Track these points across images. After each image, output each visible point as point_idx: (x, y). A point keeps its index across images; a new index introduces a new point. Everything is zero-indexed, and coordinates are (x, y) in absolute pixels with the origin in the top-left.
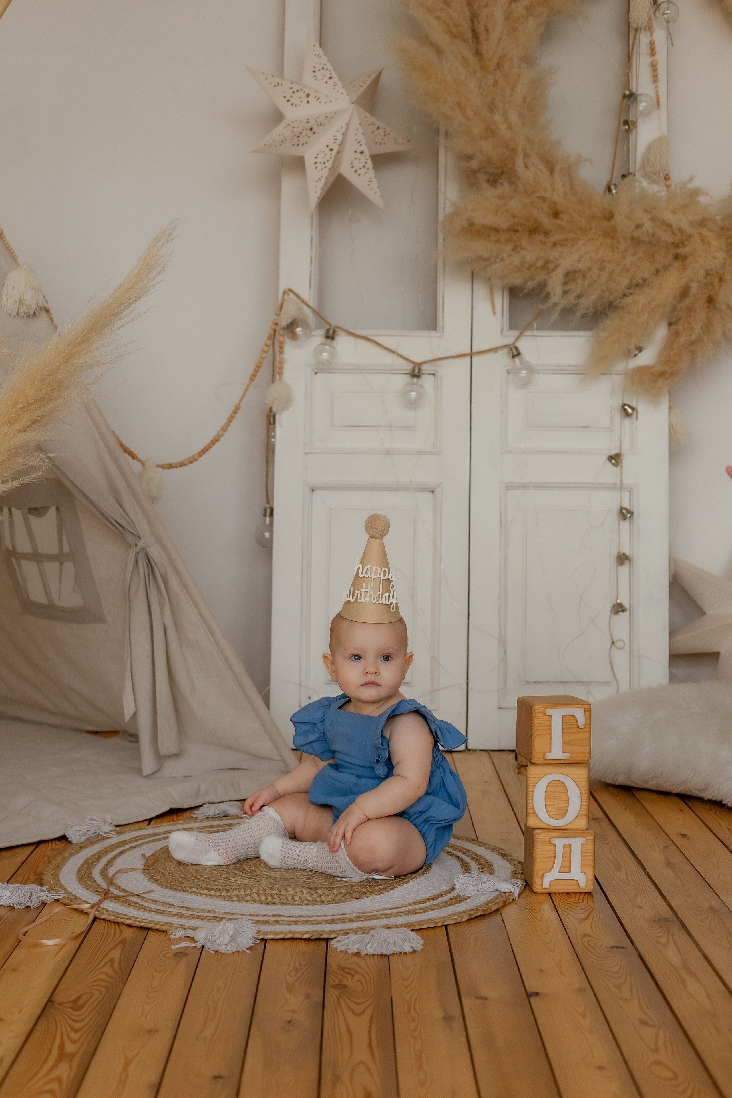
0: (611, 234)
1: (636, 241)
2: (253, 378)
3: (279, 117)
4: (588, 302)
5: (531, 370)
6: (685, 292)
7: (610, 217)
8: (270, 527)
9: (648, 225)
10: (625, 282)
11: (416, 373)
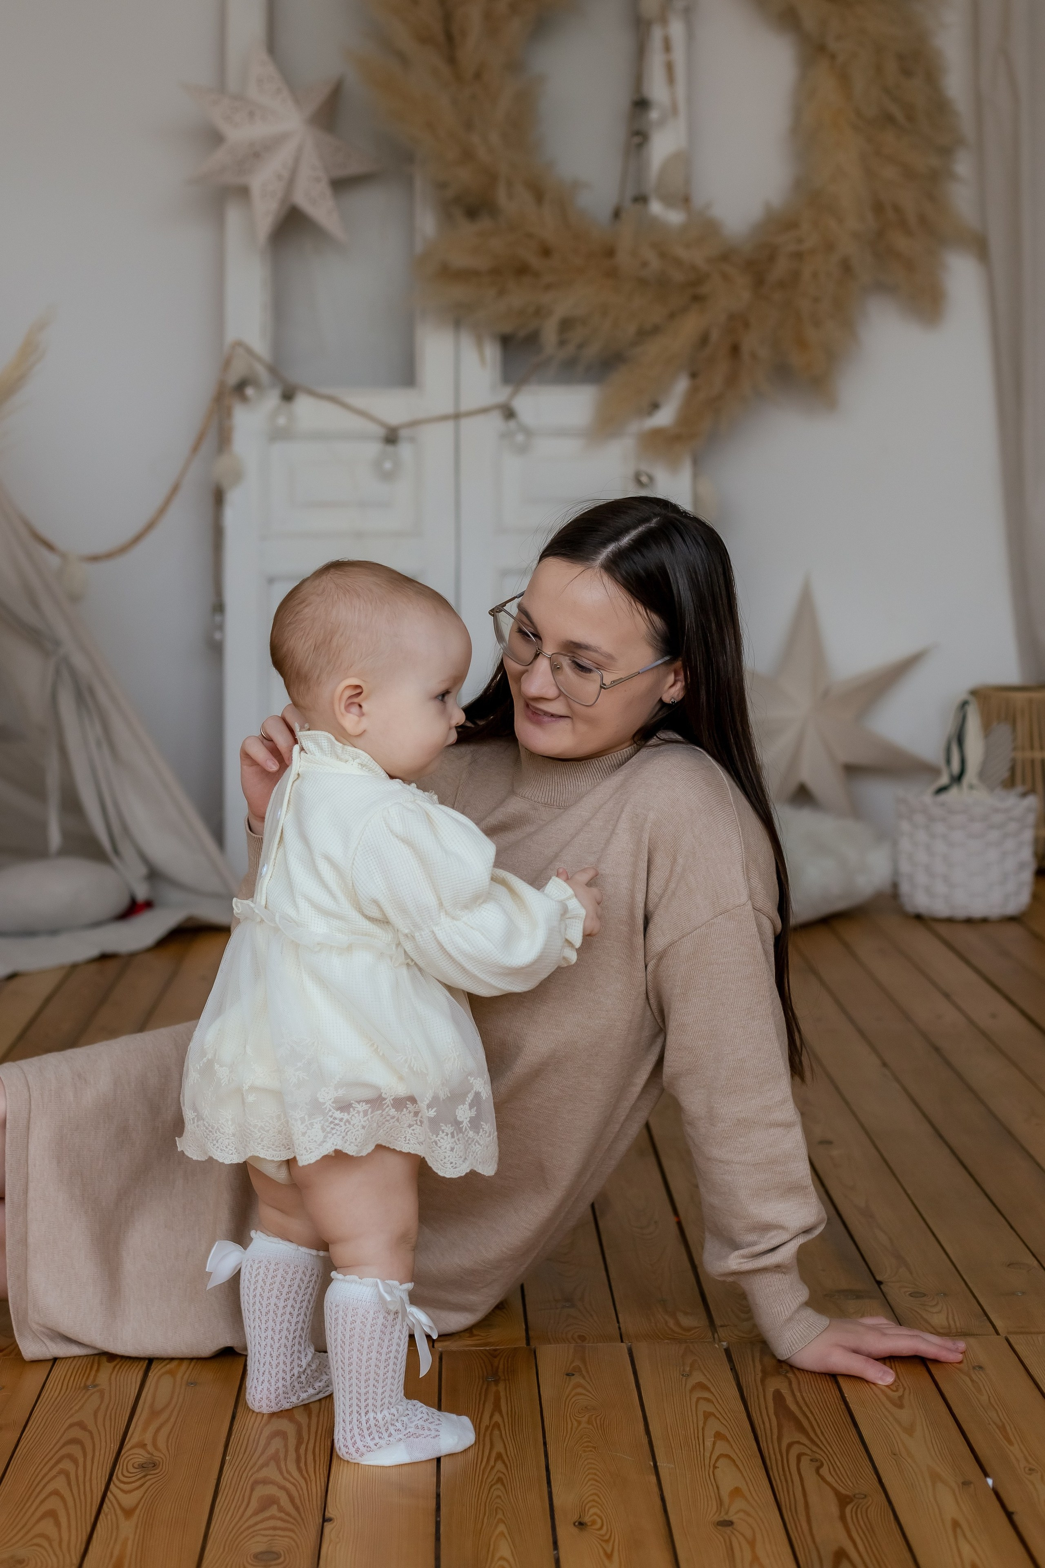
0: (612, 273)
1: (643, 282)
2: (195, 449)
3: (215, 138)
4: (592, 351)
5: (528, 432)
6: (704, 340)
7: (610, 252)
8: (221, 627)
9: (655, 263)
10: (631, 329)
11: (391, 438)
